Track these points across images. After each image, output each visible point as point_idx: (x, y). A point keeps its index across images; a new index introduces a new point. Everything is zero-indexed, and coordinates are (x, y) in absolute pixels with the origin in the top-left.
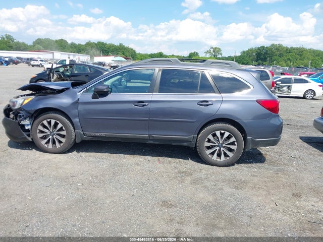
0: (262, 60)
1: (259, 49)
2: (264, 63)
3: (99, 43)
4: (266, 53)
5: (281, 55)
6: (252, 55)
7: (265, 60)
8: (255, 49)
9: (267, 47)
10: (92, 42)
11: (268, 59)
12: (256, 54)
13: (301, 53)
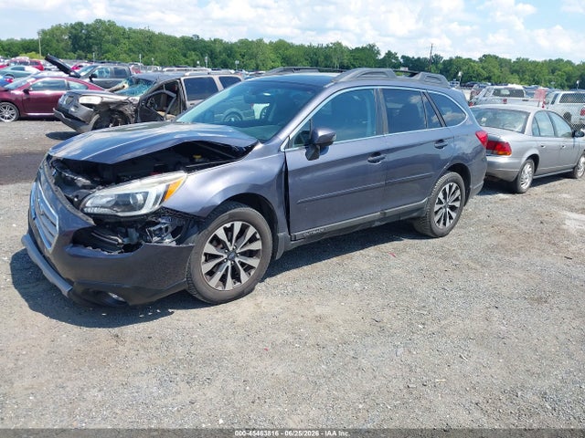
0: (82, 48)
1: (73, 27)
2: (89, 56)
4: (88, 37)
5: (116, 42)
6: (63, 40)
7: (88, 49)
8: (67, 28)
9: (87, 25)
11: (95, 48)
12: (70, 38)
13: (147, 40)
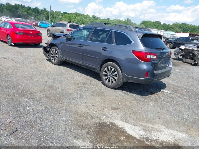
3: (183, 24)
10: (178, 23)
